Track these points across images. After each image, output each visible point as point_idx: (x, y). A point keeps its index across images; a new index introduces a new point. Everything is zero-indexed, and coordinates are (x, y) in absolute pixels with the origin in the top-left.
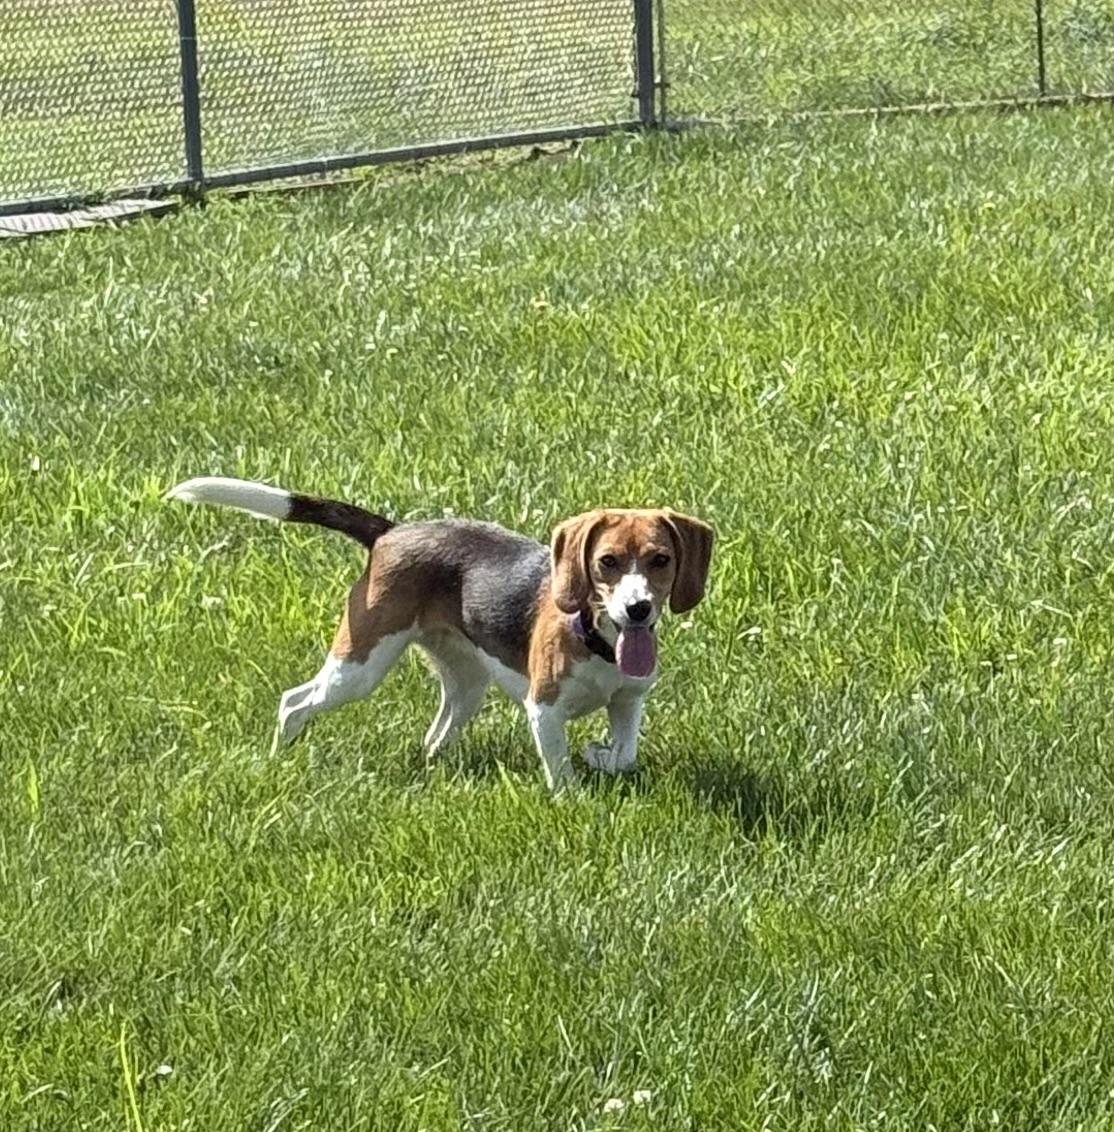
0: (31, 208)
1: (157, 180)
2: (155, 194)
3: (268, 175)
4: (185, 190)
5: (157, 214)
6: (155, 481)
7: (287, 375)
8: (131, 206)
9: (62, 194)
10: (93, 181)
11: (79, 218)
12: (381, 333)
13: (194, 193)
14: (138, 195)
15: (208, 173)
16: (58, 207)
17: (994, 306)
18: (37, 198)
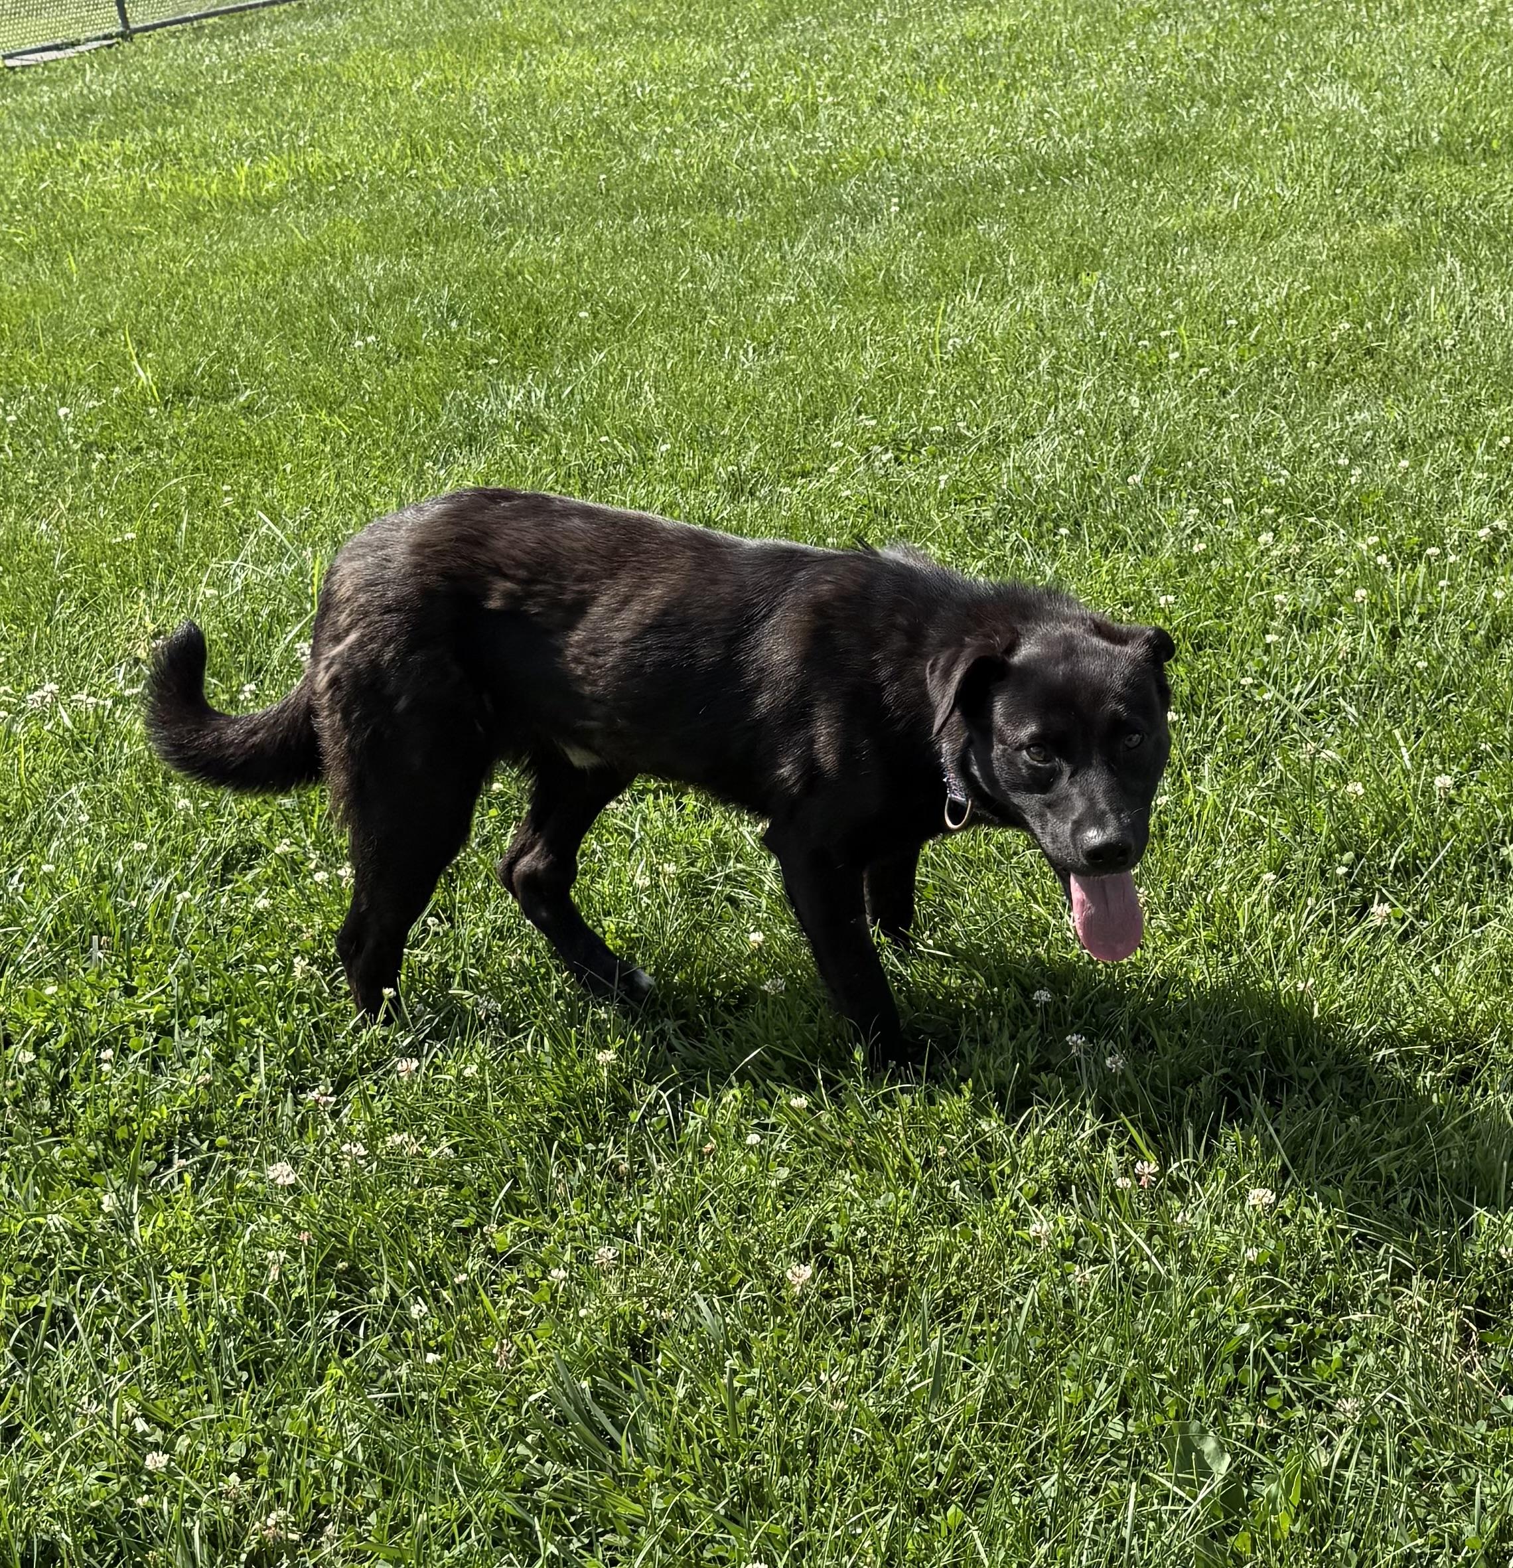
0: (44, 49)
1: (106, 31)
2: (105, 37)
3: (163, 25)
4: (121, 35)
5: (110, 46)
6: (118, 143)
7: (182, 101)
8: (96, 44)
9: (58, 41)
10: (72, 35)
11: (70, 52)
12: (226, 79)
13: (127, 34)
14: (97, 39)
15: (133, 26)
16: (57, 48)
17: (525, 43)
18: (46, 44)
